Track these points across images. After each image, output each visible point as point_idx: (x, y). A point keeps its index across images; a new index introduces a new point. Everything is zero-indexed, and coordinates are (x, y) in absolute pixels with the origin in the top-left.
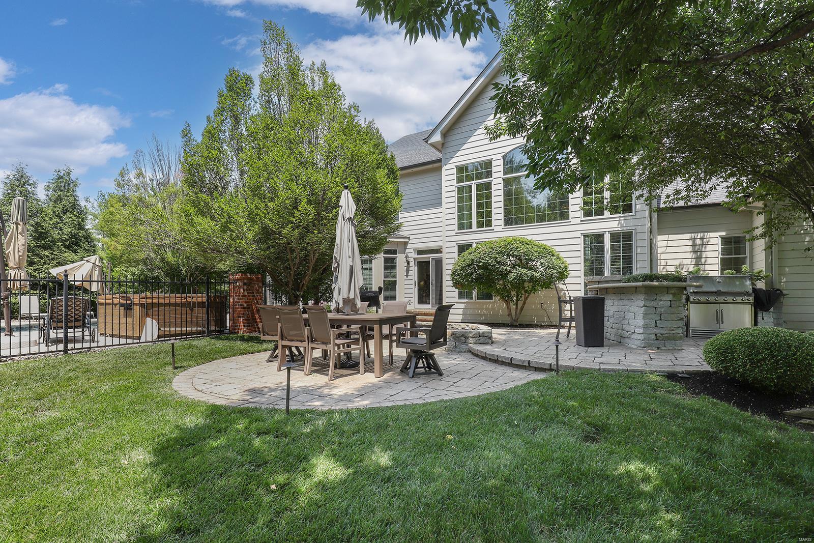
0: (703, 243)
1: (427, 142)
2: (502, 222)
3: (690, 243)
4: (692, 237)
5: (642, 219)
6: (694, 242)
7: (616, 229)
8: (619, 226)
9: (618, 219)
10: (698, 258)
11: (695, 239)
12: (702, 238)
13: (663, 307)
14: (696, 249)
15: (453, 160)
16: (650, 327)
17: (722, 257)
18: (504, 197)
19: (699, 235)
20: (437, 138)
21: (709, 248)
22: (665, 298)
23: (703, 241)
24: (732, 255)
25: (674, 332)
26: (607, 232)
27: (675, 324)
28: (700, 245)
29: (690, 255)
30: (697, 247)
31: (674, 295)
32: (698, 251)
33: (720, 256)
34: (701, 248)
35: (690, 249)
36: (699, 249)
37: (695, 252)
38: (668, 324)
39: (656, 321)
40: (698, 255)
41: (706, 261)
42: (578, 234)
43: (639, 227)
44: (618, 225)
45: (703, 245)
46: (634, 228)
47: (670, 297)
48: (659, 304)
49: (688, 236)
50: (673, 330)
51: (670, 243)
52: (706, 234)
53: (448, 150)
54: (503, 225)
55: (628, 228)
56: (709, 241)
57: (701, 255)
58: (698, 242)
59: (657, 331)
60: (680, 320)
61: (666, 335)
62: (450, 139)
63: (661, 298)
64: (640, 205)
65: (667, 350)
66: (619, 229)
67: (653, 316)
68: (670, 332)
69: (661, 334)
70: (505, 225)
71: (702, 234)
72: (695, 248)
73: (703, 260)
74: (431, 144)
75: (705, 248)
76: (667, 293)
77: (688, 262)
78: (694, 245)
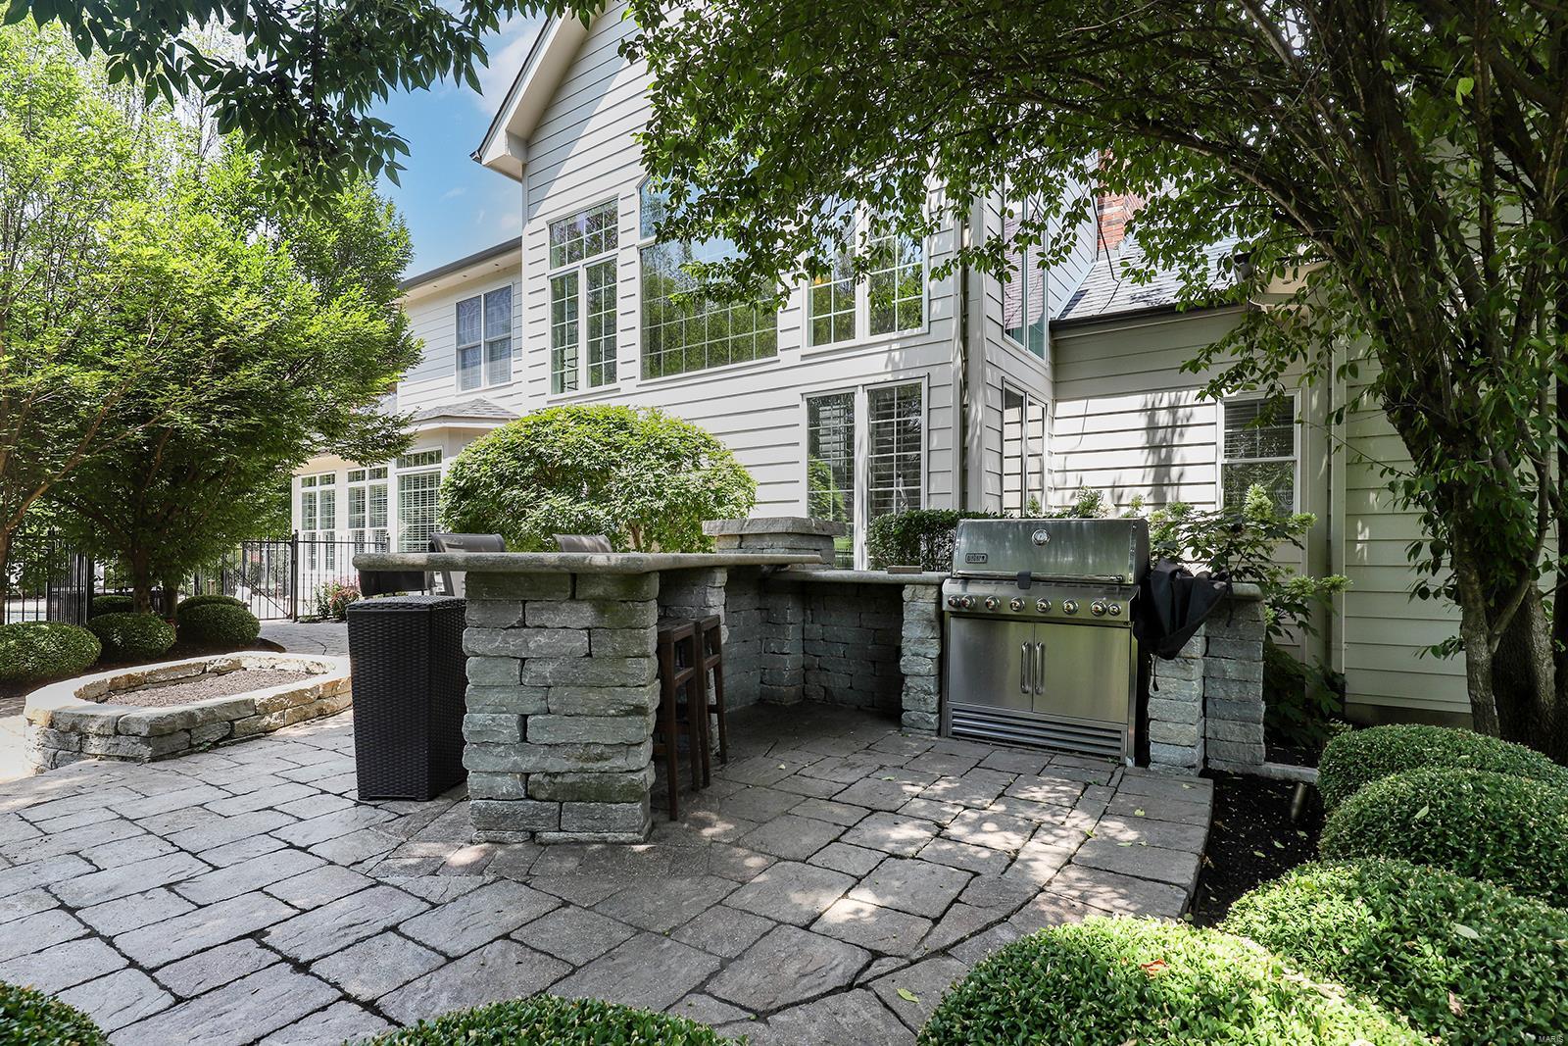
0: (1175, 421)
1: (479, 160)
2: (636, 369)
3: (1141, 421)
4: (1146, 405)
5: (945, 344)
6: (1151, 418)
7: (881, 379)
8: (889, 369)
9: (886, 348)
10: (1163, 466)
11: (1154, 409)
12: (1173, 407)
13: (551, 658)
14: (1157, 440)
15: (544, 207)
16: (498, 745)
17: (1226, 461)
18: (642, 300)
19: (1167, 398)
20: (499, 148)
21: (1191, 435)
22: (559, 620)
23: (1175, 415)
24: (1255, 456)
25: (606, 765)
26: (860, 388)
27: (607, 733)
28: (1167, 427)
29: (1142, 458)
30: (1160, 433)
31: (601, 605)
32: (1160, 445)
33: (1222, 460)
34: (1169, 436)
35: (1141, 439)
36: (1165, 439)
37: (1153, 448)
38: (578, 731)
39: (525, 717)
40: (1163, 455)
41: (1181, 475)
42: (794, 396)
43: (938, 368)
44: (886, 366)
45: (1174, 426)
46: (923, 372)
47: (586, 614)
48: (532, 645)
49: (1137, 401)
50: (600, 758)
51: (1092, 424)
52: (1185, 393)
53: (536, 181)
54: (639, 376)
55: (911, 374)
56: (1191, 415)
57: (1169, 456)
58: (1163, 418)
59: (528, 763)
60: (628, 713)
61: (569, 779)
62: (539, 150)
63: (545, 618)
64: (940, 302)
65: (567, 843)
66: (889, 377)
67: (509, 697)
68: (590, 765)
69: (547, 774)
70: (643, 378)
71: (1173, 394)
72: (1154, 435)
73: (1175, 472)
74: (490, 166)
75: (1181, 435)
76: (573, 597)
77: (1135, 477)
78: (1152, 428)
